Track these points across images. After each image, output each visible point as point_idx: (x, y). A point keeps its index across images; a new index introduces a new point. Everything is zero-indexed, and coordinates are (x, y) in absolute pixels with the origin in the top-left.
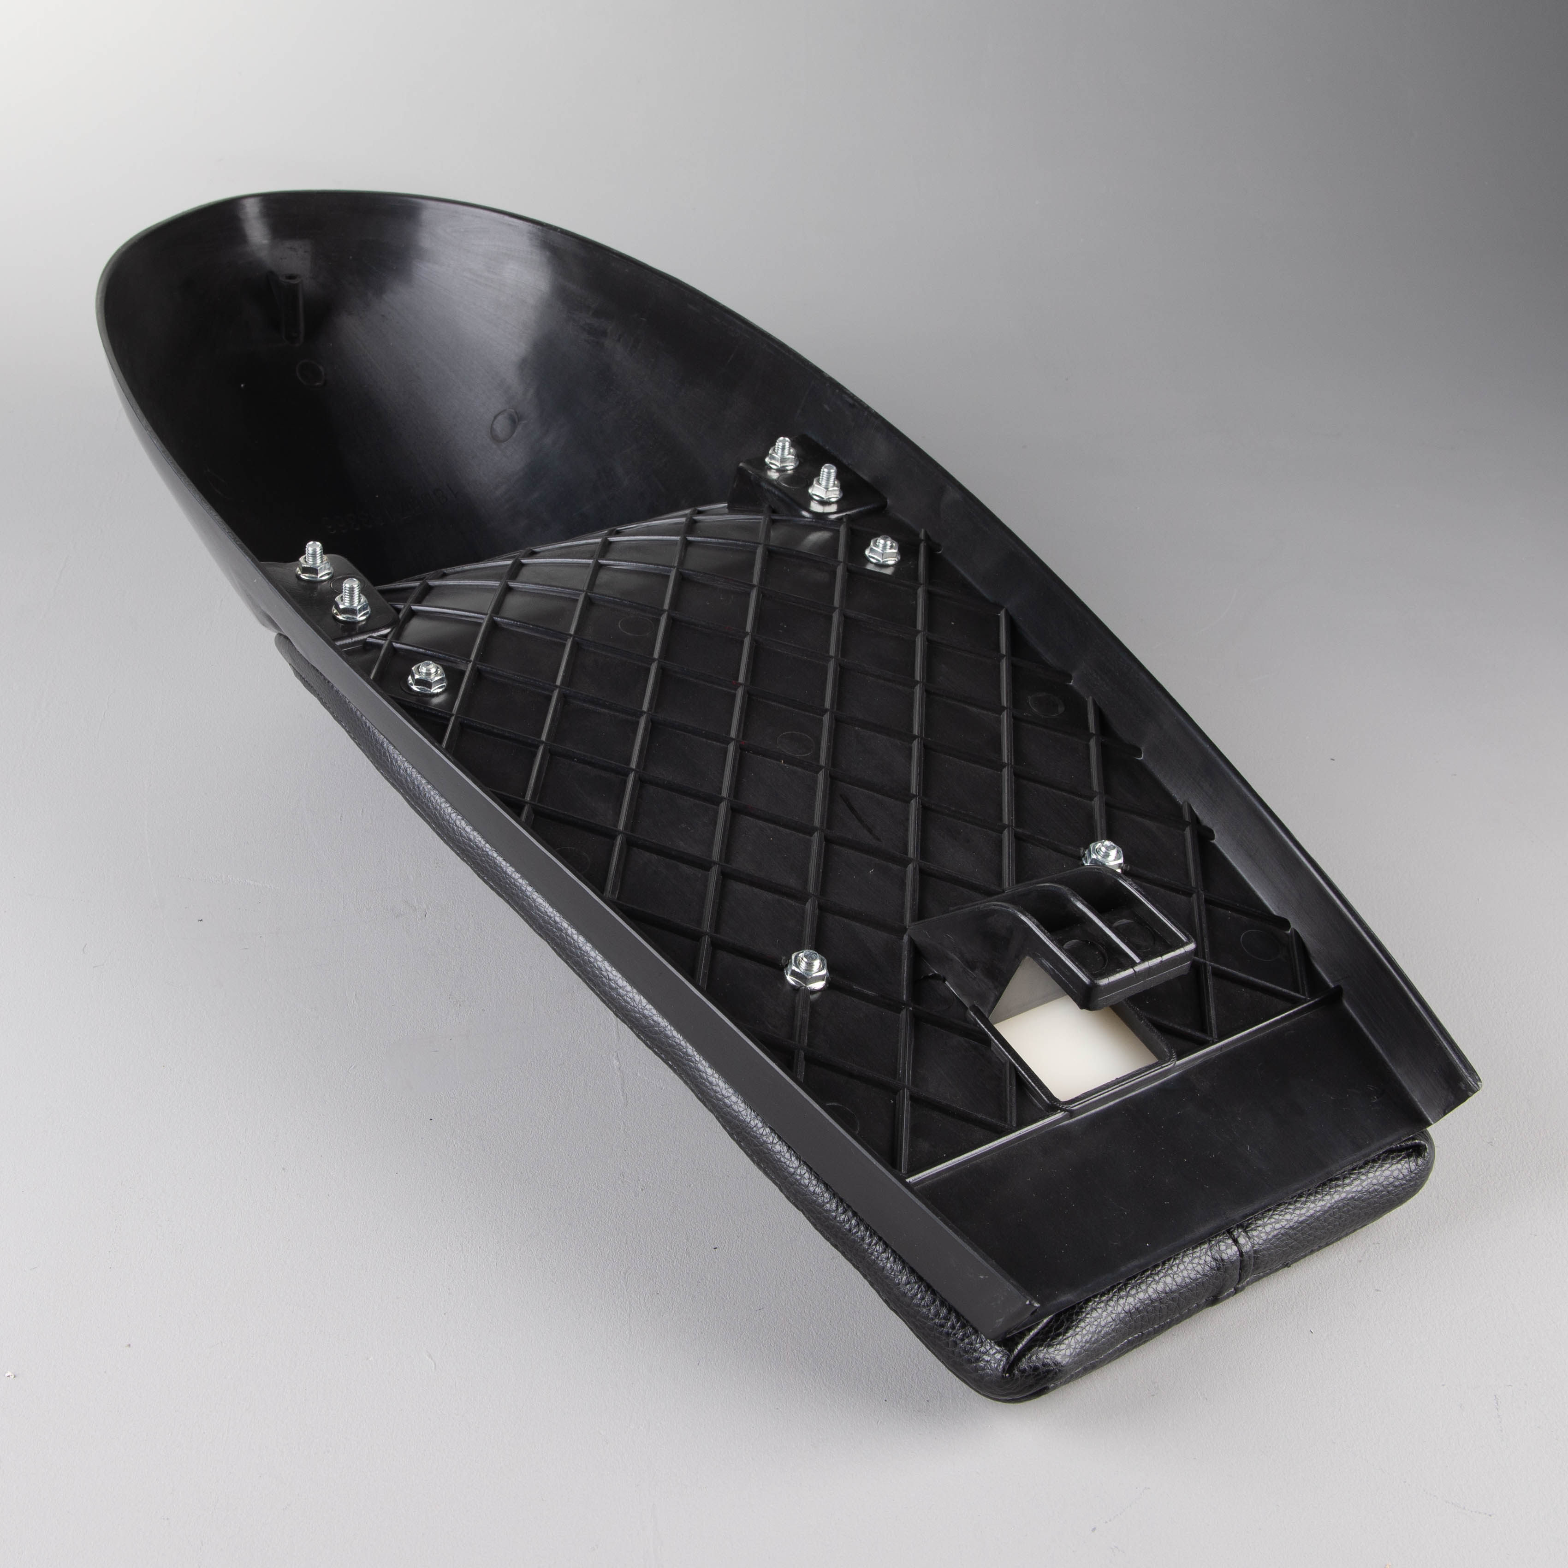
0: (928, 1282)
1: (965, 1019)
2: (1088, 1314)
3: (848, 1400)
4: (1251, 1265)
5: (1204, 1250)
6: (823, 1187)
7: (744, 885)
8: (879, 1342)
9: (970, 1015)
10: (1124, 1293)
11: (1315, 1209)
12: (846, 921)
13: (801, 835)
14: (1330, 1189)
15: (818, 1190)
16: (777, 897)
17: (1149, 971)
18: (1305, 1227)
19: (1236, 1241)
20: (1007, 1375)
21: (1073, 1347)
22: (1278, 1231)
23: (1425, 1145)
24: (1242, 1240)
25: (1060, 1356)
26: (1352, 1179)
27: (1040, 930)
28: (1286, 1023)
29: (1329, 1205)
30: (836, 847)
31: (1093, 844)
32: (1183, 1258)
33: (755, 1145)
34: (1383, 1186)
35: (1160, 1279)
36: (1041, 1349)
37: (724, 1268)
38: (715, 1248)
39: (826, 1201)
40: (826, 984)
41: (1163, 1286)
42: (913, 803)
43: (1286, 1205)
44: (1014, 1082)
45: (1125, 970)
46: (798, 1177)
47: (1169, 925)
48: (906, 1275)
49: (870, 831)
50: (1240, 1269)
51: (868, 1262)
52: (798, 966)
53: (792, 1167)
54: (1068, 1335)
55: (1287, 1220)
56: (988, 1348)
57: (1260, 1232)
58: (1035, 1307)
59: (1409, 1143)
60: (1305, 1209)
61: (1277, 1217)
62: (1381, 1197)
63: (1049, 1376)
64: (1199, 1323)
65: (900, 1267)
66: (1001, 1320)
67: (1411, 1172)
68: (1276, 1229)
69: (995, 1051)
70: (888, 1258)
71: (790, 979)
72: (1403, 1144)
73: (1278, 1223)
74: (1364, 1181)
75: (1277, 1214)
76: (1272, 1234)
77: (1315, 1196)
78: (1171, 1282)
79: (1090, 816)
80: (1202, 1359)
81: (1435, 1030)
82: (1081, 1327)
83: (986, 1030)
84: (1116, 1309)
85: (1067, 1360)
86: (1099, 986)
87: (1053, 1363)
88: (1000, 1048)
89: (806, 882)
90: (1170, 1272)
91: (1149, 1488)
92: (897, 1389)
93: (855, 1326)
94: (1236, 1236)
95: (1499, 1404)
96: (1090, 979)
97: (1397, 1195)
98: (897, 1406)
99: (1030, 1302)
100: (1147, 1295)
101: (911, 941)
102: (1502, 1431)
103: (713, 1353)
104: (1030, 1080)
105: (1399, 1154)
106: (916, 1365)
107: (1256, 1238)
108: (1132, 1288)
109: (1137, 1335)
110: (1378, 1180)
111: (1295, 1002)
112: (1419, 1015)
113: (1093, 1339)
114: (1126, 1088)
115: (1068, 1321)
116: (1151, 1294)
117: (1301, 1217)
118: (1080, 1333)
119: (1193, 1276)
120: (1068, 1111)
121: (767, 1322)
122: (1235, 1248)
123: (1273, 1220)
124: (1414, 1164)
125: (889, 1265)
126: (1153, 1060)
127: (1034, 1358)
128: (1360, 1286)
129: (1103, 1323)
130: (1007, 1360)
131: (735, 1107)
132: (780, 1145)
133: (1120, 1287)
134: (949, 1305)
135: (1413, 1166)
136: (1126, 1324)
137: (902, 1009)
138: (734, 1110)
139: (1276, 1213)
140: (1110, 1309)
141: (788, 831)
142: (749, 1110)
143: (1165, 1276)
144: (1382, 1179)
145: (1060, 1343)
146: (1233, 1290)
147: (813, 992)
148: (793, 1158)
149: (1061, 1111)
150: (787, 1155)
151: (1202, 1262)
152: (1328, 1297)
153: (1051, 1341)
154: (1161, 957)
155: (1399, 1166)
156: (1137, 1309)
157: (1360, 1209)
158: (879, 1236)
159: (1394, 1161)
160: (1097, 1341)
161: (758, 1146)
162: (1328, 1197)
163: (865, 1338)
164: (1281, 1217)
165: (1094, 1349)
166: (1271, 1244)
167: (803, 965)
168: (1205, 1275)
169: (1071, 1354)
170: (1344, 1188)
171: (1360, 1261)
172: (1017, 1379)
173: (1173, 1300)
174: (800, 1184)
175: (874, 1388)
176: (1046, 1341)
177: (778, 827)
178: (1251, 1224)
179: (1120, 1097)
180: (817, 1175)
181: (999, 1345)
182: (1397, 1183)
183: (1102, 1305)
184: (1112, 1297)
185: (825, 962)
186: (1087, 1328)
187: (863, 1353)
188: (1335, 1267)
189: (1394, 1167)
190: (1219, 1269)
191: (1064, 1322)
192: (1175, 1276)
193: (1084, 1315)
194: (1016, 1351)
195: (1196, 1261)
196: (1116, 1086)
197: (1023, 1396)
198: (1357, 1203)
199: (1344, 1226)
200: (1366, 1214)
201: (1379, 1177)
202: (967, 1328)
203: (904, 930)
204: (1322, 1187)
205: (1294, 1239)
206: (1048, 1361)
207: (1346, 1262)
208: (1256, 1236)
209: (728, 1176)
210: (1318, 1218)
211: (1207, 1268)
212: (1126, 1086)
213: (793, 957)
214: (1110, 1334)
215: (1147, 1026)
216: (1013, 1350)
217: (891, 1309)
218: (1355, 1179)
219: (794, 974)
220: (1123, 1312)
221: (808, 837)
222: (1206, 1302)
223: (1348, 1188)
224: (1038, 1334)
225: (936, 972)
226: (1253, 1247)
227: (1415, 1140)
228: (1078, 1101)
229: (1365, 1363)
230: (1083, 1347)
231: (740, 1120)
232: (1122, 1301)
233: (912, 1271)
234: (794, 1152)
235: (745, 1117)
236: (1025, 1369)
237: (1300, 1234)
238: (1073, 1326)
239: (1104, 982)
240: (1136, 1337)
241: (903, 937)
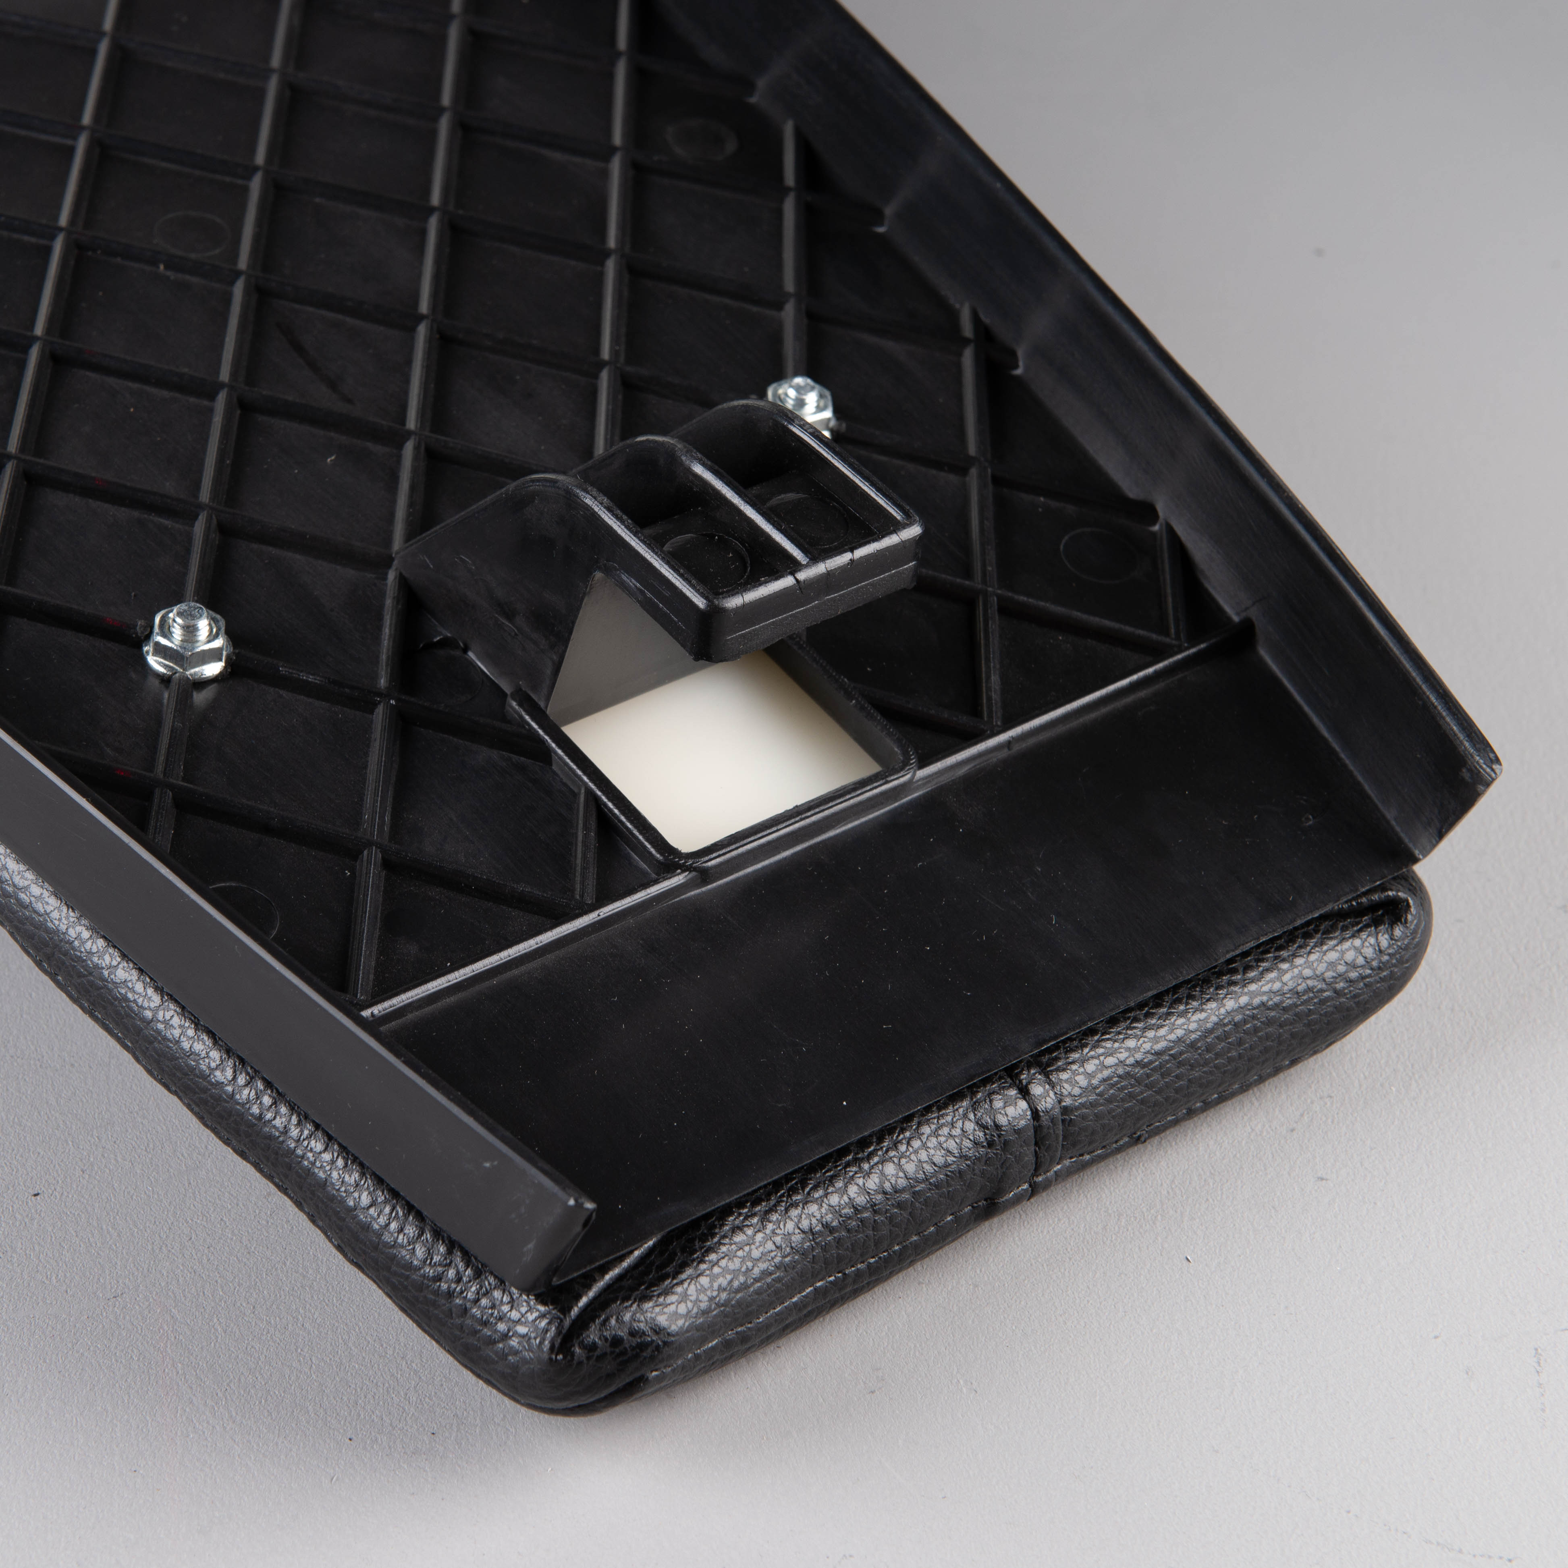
0: (408, 1199)
1: (504, 717)
2: (724, 1237)
3: (277, 1444)
4: (1057, 1136)
5: (961, 1110)
6: (206, 1038)
7: (71, 496)
8: (346, 1337)
9: (512, 707)
10: (799, 1197)
11: (1185, 1027)
12: (274, 551)
13: (192, 399)
14: (1217, 988)
15: (198, 1047)
16: (136, 514)
17: (827, 581)
18: (1167, 1062)
19: (1024, 1092)
20: (560, 1357)
21: (693, 1298)
22: (1110, 1070)
23: (1407, 901)
24: (1037, 1090)
25: (665, 1317)
26: (1261, 969)
27: (613, 515)
28: (1142, 694)
29: (1214, 1019)
30: (261, 418)
31: (774, 386)
32: (918, 1128)
33: (80, 975)
34: (1324, 980)
35: (872, 1168)
36: (626, 1304)
37: (50, 1229)
38: (36, 1195)
39: (213, 1065)
40: (225, 667)
41: (877, 1180)
42: (422, 330)
43: (1128, 1022)
44: (593, 824)
45: (777, 579)
46: (161, 1026)
47: (873, 495)
48: (368, 1188)
49: (333, 385)
50: (1036, 1144)
51: (297, 1172)
52: (167, 634)
53: (149, 1008)
54: (683, 1276)
55: (1128, 1049)
56: (524, 1310)
57: (1075, 1073)
58: (587, 1209)
59: (1376, 897)
60: (1166, 1028)
61: (1108, 1044)
62: (1323, 1002)
63: (645, 1354)
64: (972, 1258)
65: (356, 1175)
66: (531, 1246)
67: (1380, 951)
68: (1107, 1067)
69: (559, 772)
70: (333, 1162)
71: (155, 663)
72: (1364, 900)
73: (1111, 1055)
74: (1286, 972)
75: (1108, 1039)
76: (1100, 1076)
77: (1187, 1004)
78: (894, 1172)
79: (776, 339)
80: (973, 1322)
81: (1414, 674)
82: (710, 1262)
83: (541, 732)
84: (782, 1226)
85: (680, 1323)
86: (724, 610)
87: (651, 1328)
88: (566, 764)
89: (197, 485)
90: (892, 1153)
91: (851, 1556)
92: (374, 1417)
93: (302, 1311)
94: (1024, 1082)
95: (1542, 1362)
96: (706, 598)
97: (1355, 996)
98: (372, 1447)
99: (576, 1200)
100: (845, 1198)
101: (403, 582)
102: (1543, 1410)
103: (16, 1381)
104: (623, 818)
105: (1358, 919)
106: (416, 1372)
107: (1066, 1085)
108: (815, 1188)
109: (832, 1278)
110: (1314, 970)
111: (1158, 653)
112: (1385, 651)
113: (736, 1284)
114: (814, 823)
115: (683, 1251)
116: (852, 1195)
117: (1157, 1042)
118: (708, 1272)
119: (939, 1159)
120: (695, 869)
121: (128, 1317)
122: (1023, 1104)
123: (1101, 1051)
124: (1386, 936)
125: (335, 1175)
126: (873, 768)
127: (613, 1321)
128: (1289, 1174)
129: (756, 1254)
130: (557, 1328)
131: (39, 907)
132: (123, 968)
133: (792, 1186)
134: (449, 1238)
135: (1384, 940)
136: (804, 1254)
137: (375, 705)
138: (35, 912)
139: (1108, 1036)
140: (770, 1226)
141: (165, 394)
142: (65, 909)
143: (882, 1162)
144: (1321, 968)
145: (667, 1292)
146: (1026, 1186)
147: (201, 684)
148: (150, 991)
149: (683, 871)
150: (139, 987)
151: (957, 1132)
152: (1224, 1196)
153: (646, 1289)
154: (852, 551)
155: (1357, 942)
156: (826, 1226)
157: (1281, 1026)
158: (314, 1122)
159: (1348, 934)
160: (744, 1287)
161: (84, 976)
162: (1213, 1005)
163: (320, 1333)
164: (1116, 1045)
165: (738, 1302)
166: (1097, 1095)
167: (177, 633)
168: (963, 1157)
169: (689, 1312)
170: (1245, 986)
171: (1293, 1130)
172: (580, 1363)
173: (900, 1205)
174: (165, 1038)
175: (329, 1419)
176: (638, 1290)
177: (148, 388)
178: (1057, 1059)
179: (802, 842)
180: (195, 1017)
181: (544, 1303)
182: (1353, 975)
183: (755, 1220)
184: (775, 1206)
185: (222, 623)
186: (723, 1263)
187: (313, 1359)
188: (1244, 1142)
189: (1347, 945)
190: (991, 1144)
191: (676, 1255)
192: (903, 1161)
193: (716, 1240)
194: (575, 1311)
195: (945, 1131)
196: (793, 820)
197: (597, 1397)
198: (1273, 1014)
199: (1249, 1060)
200: (1293, 1035)
201: (1315, 965)
202: (483, 1277)
203: (388, 562)
204: (1202, 987)
205: (1146, 1086)
206: (642, 1326)
207: (1265, 1133)
208: (1067, 1081)
209: (72, 1065)
210: (1193, 1045)
211: (967, 1143)
212: (814, 818)
213: (157, 620)
214: (771, 1274)
215: (862, 708)
216: (570, 1309)
217: (352, 1262)
218: (1268, 970)
219: (160, 650)
220: (797, 1231)
221: (206, 403)
222: (972, 1212)
223: (1253, 987)
224: (620, 1278)
225: (449, 635)
226: (1060, 1102)
227: (1387, 890)
228: (718, 850)
229: (1286, 1308)
230: (715, 1298)
231: (48, 930)
232: (794, 1213)
233: (380, 1181)
234: (151, 979)
235: (57, 922)
236: (594, 1343)
237: (1159, 1077)
238: (694, 1260)
239: (734, 602)
240: (831, 1282)
241: (386, 574)
